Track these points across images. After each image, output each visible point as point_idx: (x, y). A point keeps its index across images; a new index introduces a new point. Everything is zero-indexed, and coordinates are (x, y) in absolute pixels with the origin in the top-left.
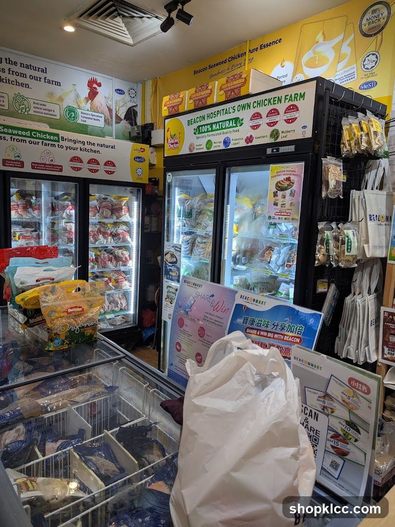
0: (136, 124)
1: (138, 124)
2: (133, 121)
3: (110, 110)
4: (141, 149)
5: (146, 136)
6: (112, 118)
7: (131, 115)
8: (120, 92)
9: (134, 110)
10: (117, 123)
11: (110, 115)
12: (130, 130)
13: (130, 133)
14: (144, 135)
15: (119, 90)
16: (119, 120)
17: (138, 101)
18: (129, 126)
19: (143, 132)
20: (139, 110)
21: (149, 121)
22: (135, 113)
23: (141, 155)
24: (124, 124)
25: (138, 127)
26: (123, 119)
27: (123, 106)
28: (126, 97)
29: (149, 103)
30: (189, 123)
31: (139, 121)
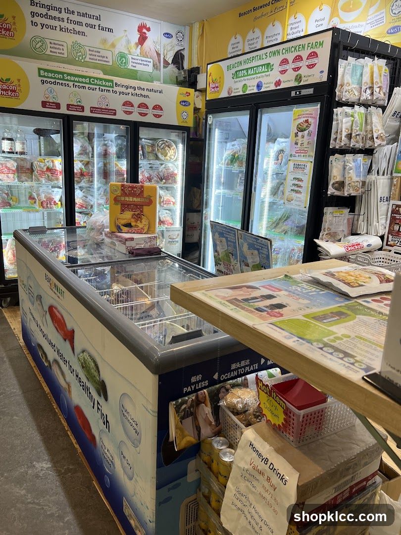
0: (183, 68)
1: (185, 69)
2: (180, 65)
3: (158, 55)
4: (187, 93)
5: (192, 80)
6: (160, 63)
7: (178, 59)
8: (168, 35)
9: (181, 54)
10: (165, 67)
11: (158, 60)
12: (177, 75)
13: (177, 77)
14: (190, 80)
15: (168, 34)
16: (166, 64)
17: (185, 44)
18: (176, 70)
19: (189, 76)
20: (186, 53)
21: (195, 65)
22: (183, 57)
23: (186, 99)
24: (172, 68)
25: (185, 71)
26: (171, 63)
27: (171, 50)
28: (174, 40)
29: (195, 46)
30: (229, 68)
31: (186, 66)
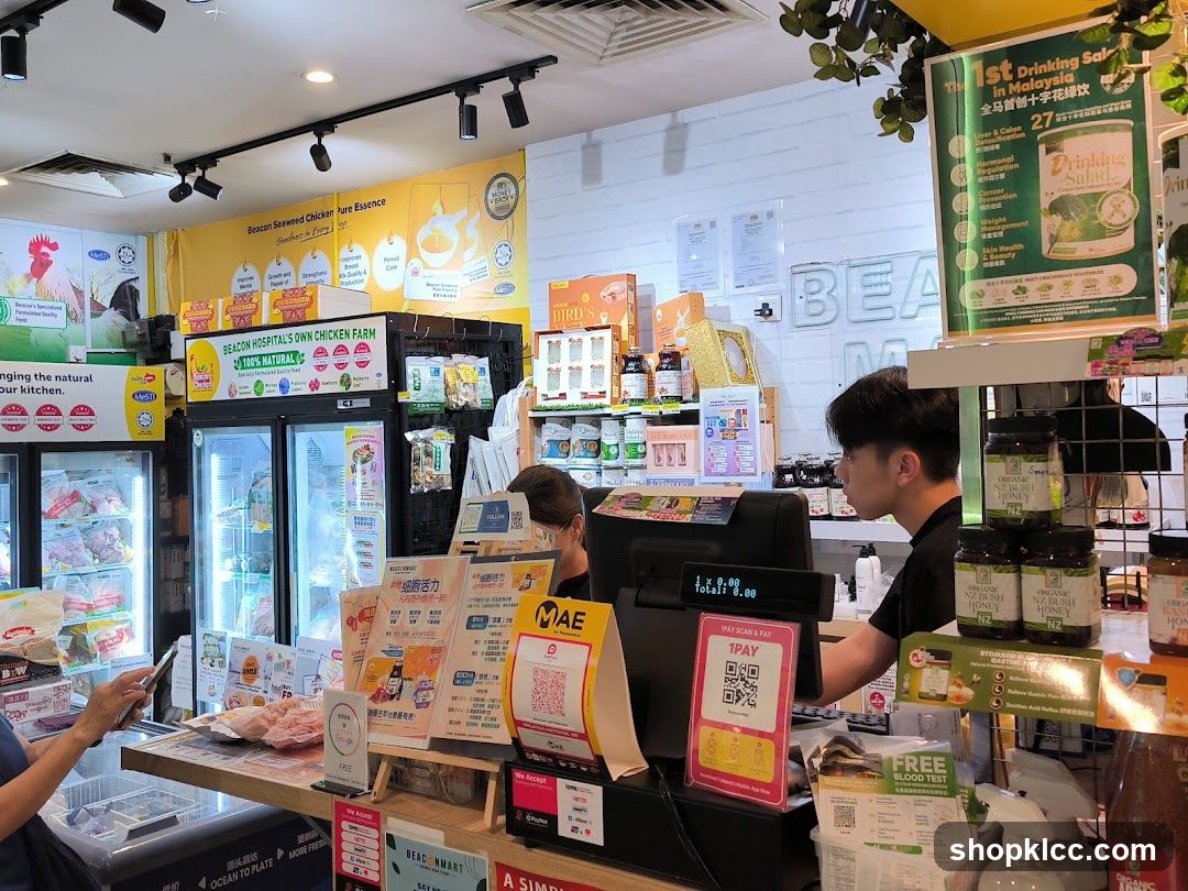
0: (137, 316)
1: (142, 317)
2: (131, 310)
3: (79, 293)
4: (148, 375)
5: (160, 343)
6: (82, 308)
7: (125, 298)
8: (99, 255)
9: (131, 288)
10: (93, 315)
11: (79, 303)
12: (123, 328)
13: (123, 333)
14: (153, 343)
15: (98, 252)
16: (98, 309)
17: (140, 269)
18: (122, 321)
19: (152, 333)
20: (142, 287)
21: (165, 310)
22: (135, 294)
23: (147, 387)
24: (113, 319)
25: (141, 325)
26: (108, 306)
27: (107, 282)
28: (113, 264)
29: (162, 276)
30: (227, 350)
31: (144, 311)
